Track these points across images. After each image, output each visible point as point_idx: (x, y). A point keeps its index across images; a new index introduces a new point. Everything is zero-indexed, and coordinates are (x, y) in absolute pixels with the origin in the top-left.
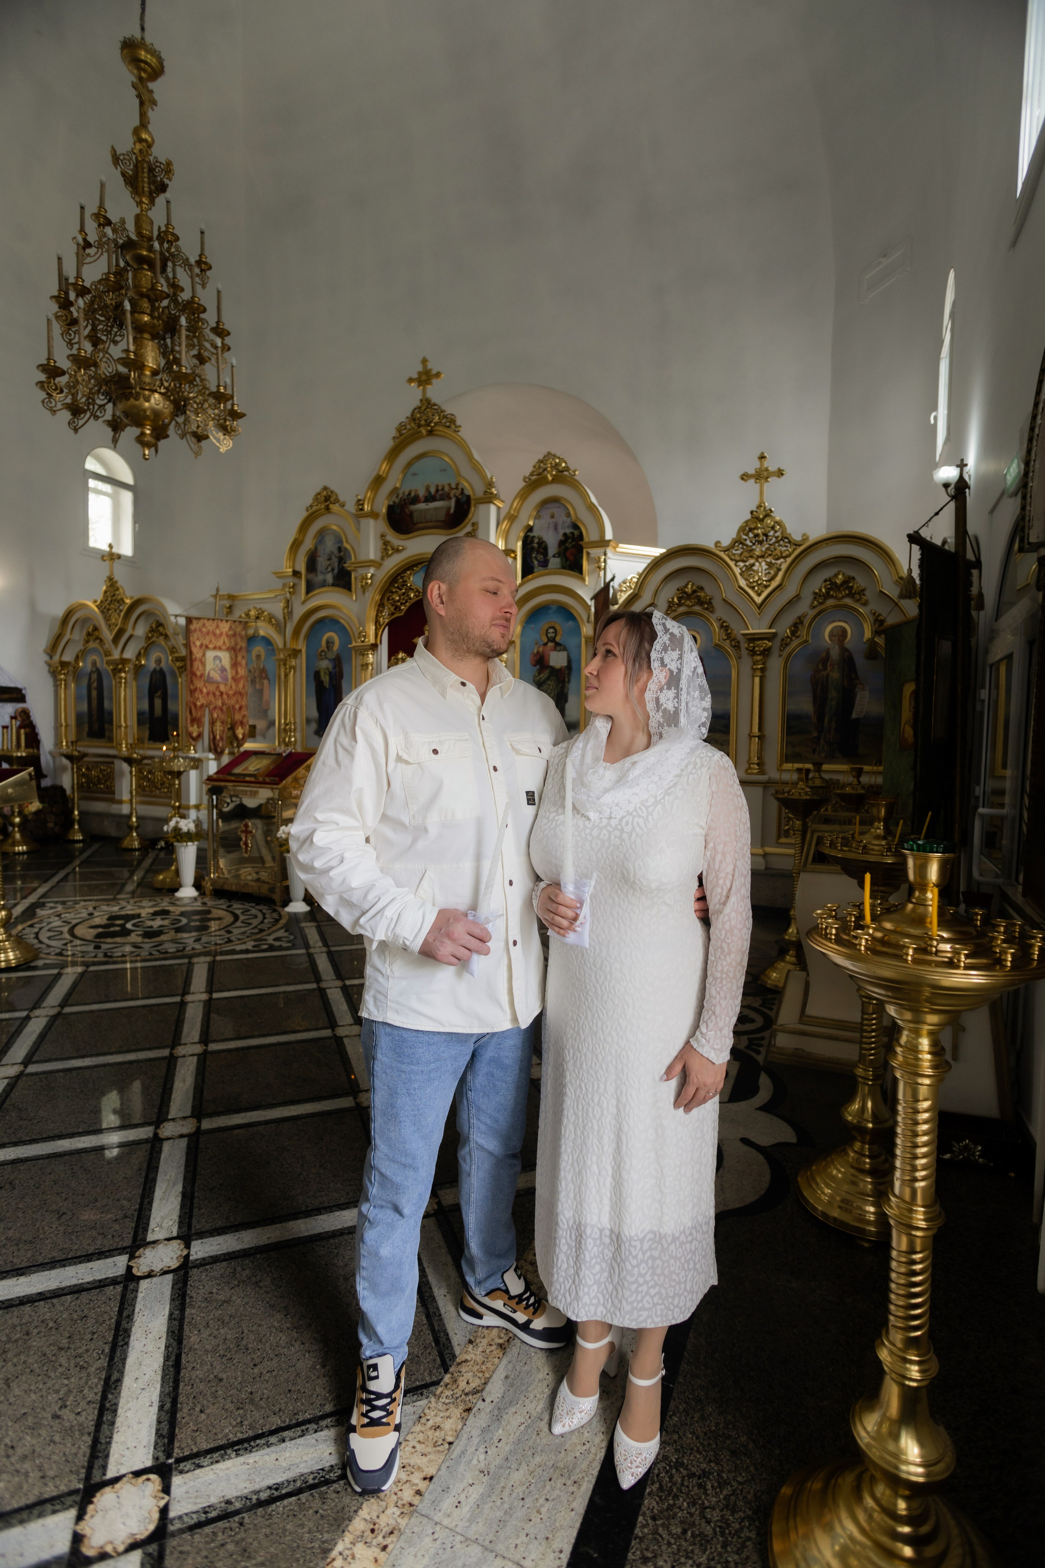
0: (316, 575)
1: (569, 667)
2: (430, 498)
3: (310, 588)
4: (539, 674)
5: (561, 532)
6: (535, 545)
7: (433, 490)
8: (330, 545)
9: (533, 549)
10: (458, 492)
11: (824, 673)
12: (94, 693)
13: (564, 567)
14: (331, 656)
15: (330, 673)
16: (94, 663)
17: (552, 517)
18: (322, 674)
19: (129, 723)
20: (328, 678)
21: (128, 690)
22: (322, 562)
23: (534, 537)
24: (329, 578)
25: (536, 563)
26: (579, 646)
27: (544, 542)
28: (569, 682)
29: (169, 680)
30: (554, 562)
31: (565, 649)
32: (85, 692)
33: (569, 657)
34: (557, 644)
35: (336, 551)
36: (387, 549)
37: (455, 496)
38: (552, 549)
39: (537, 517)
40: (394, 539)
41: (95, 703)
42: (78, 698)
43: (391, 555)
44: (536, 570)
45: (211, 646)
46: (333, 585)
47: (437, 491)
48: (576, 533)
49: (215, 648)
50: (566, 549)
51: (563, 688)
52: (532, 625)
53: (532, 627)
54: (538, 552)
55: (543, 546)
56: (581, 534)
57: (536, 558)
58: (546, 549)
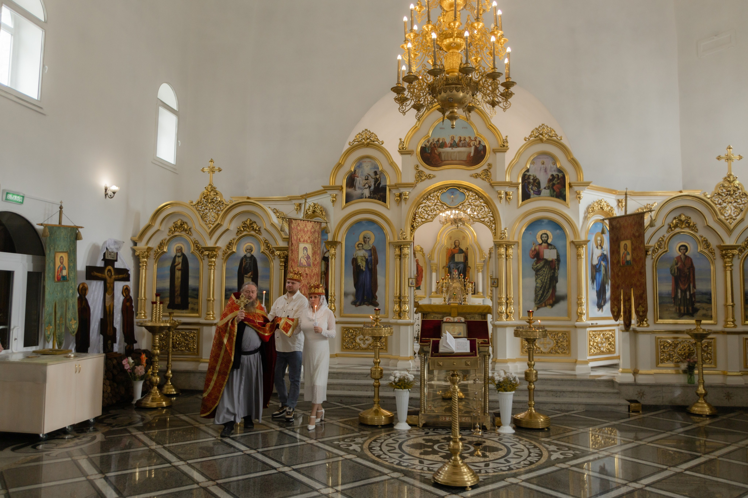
0: (355, 190)
1: (558, 260)
2: (454, 145)
3: (349, 199)
4: (536, 264)
5: (550, 174)
6: (532, 181)
7: (457, 140)
8: (367, 169)
9: (529, 183)
10: (477, 143)
12: (178, 274)
13: (552, 196)
14: (367, 247)
15: (367, 260)
16: (180, 250)
17: (543, 164)
18: (359, 261)
19: (215, 298)
20: (364, 263)
21: (216, 271)
22: (359, 181)
23: (530, 175)
24: (367, 192)
25: (532, 192)
26: (565, 246)
27: (537, 179)
28: (558, 269)
29: (260, 265)
30: (545, 192)
31: (555, 248)
32: (168, 272)
33: (557, 253)
34: (549, 245)
35: (373, 175)
36: (420, 176)
37: (474, 145)
38: (544, 183)
39: (533, 163)
40: (427, 170)
41: (178, 282)
42: (160, 277)
43: (424, 180)
44: (531, 196)
45: (302, 240)
46: (369, 197)
47: (460, 141)
48: (560, 175)
49: (304, 241)
50: (554, 184)
51: (554, 273)
52: (530, 232)
53: (530, 234)
54: (533, 185)
55: (537, 181)
56: (564, 177)
57: (532, 189)
58: (539, 183)
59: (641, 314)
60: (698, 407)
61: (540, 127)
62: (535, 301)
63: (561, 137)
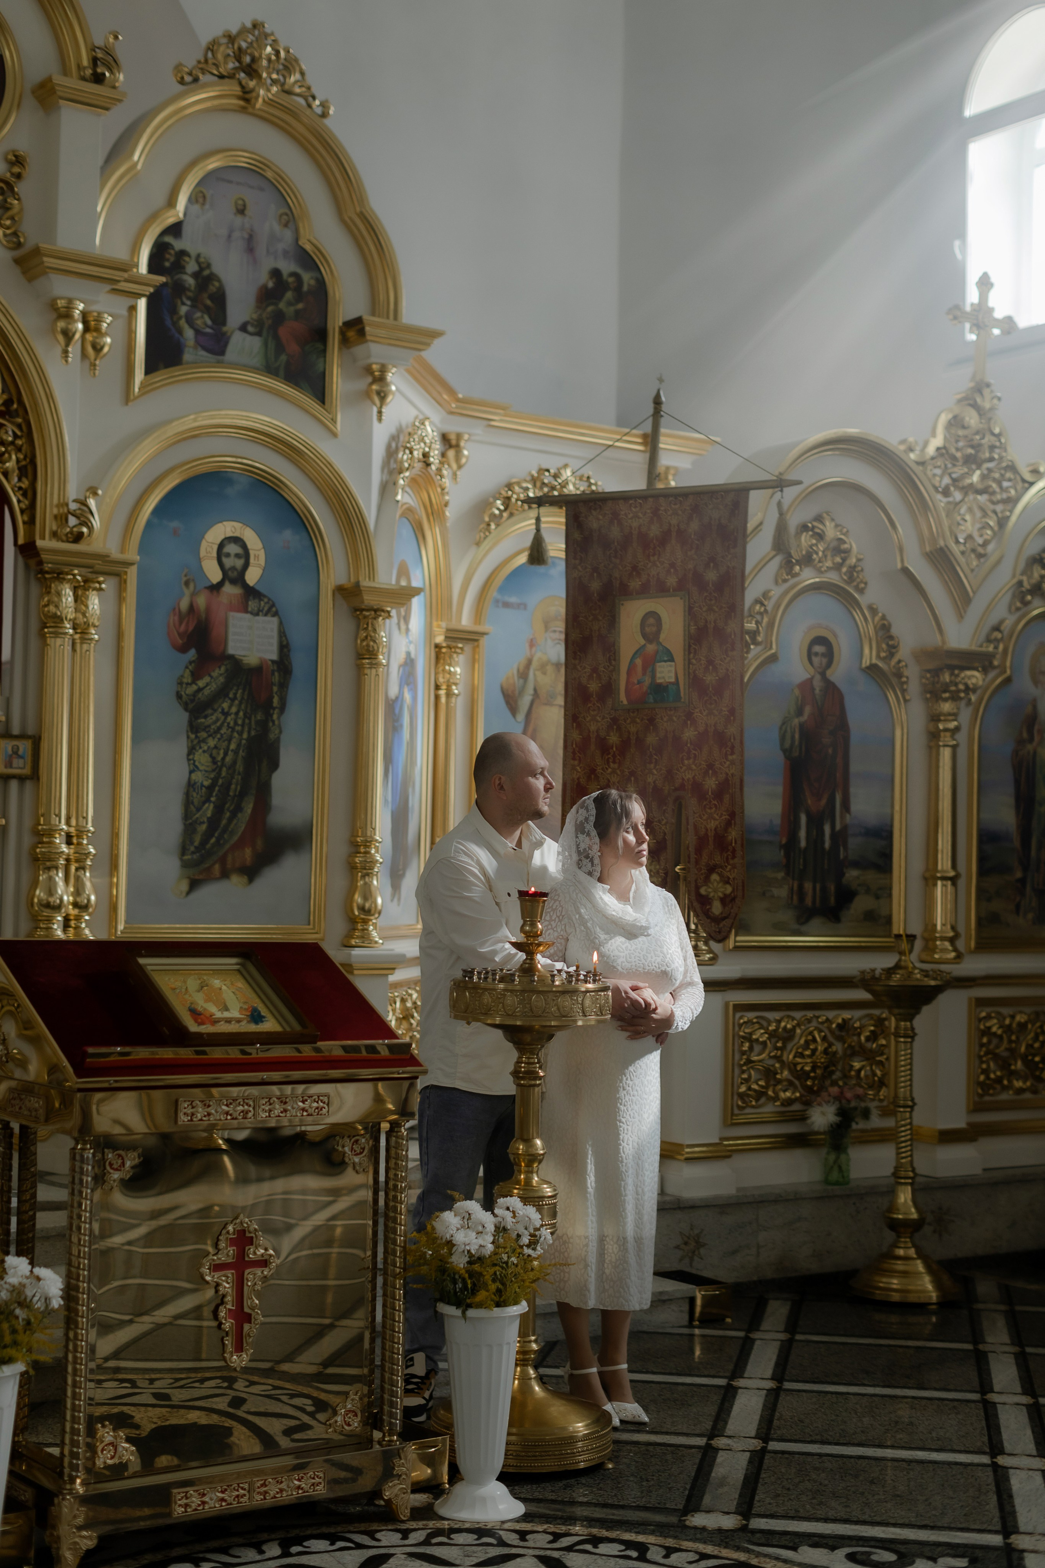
1: (283, 665)
4: (196, 676)
5: (268, 264)
6: (190, 281)
9: (180, 288)
11: (1030, 747)
13: (270, 370)
23: (183, 253)
25: (189, 333)
26: (314, 606)
27: (212, 277)
28: (282, 708)
31: (272, 610)
33: (282, 634)
34: (251, 592)
44: (187, 356)
48: (308, 278)
50: (279, 318)
51: (264, 726)
52: (175, 524)
53: (175, 532)
54: (196, 302)
55: (213, 288)
56: (321, 291)
57: (191, 323)
58: (220, 299)
59: (717, 908)
60: (892, 1273)
61: (243, 31)
62: (183, 850)
63: (324, 105)
